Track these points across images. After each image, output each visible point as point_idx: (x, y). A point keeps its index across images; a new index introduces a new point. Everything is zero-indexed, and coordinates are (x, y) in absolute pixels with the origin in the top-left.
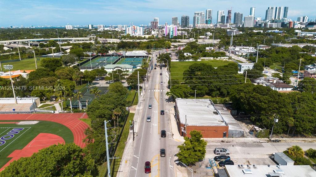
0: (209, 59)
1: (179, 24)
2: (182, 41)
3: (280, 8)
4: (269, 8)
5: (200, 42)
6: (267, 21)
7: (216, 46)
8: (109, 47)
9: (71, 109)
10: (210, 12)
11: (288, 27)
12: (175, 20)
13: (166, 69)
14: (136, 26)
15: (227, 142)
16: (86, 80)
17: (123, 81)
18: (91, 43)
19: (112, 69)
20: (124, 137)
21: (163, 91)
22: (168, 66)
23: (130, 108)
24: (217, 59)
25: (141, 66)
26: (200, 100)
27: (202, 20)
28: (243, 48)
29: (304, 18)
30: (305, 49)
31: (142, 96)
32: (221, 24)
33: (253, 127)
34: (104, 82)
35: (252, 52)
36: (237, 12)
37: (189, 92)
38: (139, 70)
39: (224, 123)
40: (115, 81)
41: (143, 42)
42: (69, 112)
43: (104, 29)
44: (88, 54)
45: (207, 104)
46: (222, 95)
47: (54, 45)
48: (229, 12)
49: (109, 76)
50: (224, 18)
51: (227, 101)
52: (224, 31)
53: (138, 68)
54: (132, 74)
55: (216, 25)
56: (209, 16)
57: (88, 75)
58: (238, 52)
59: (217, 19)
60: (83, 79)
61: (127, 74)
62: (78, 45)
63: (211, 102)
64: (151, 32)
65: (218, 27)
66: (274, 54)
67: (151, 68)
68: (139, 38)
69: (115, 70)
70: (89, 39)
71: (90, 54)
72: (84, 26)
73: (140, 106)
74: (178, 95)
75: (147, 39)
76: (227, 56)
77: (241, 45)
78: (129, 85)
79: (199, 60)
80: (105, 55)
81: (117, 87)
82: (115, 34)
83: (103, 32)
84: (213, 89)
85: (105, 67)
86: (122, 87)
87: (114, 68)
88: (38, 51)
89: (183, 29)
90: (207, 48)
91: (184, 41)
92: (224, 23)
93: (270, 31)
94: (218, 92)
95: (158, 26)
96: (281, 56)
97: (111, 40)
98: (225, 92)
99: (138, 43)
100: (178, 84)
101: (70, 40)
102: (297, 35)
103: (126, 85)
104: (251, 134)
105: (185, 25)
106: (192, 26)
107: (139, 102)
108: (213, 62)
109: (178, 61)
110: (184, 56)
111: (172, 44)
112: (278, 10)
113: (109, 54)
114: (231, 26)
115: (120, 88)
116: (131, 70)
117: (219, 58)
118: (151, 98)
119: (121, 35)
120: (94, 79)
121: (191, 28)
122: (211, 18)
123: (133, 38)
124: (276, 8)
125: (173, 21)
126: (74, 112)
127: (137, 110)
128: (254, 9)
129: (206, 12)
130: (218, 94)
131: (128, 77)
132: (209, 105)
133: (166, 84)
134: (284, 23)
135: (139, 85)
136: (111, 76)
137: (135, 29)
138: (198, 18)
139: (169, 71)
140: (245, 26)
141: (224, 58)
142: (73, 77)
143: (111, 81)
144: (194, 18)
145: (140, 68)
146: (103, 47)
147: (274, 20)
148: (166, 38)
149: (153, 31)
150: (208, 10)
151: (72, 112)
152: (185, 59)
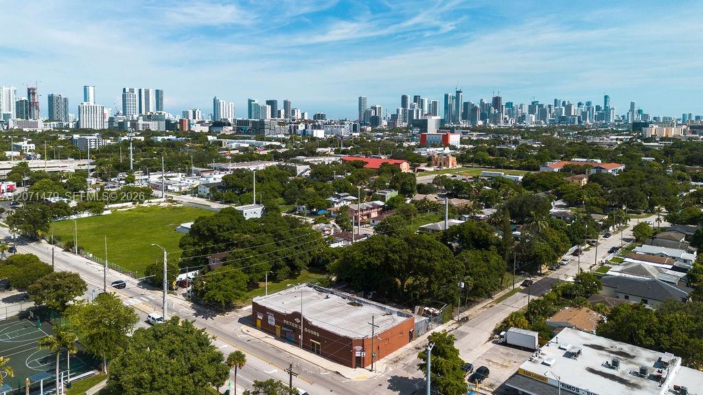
3: (147, 92)
4: (124, 89)
29: (194, 112)
32: (19, 119)
36: (56, 94)
48: (31, 92)
50: (27, 105)
65: (11, 126)
92: (27, 118)
112: (143, 95)
124: (140, 91)
128: (91, 90)
140: (84, 125)
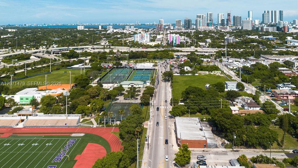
22: (171, 80)
26: (192, 118)
32: (221, 26)
36: (236, 16)
39: (205, 137)
48: (229, 15)
50: (224, 21)
55: (217, 27)
65: (219, 29)
92: (224, 26)
111: (175, 54)
128: (251, 12)
132: (198, 123)
139: (172, 86)
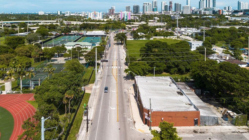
0: (160, 38)
1: (131, 11)
2: (135, 24)
5: (150, 24)
6: (201, 9)
7: (164, 28)
8: (72, 28)
9: (21, 89)
10: (155, 3)
11: (218, 14)
12: (128, 9)
13: (123, 46)
14: (96, 12)
15: (200, 133)
16: (45, 57)
17: (81, 58)
18: (57, 25)
19: (72, 47)
20: (75, 126)
21: (120, 68)
22: (124, 43)
23: (86, 87)
24: (167, 38)
25: (100, 44)
26: (161, 78)
27: (150, 9)
28: (187, 29)
29: (229, 7)
30: (241, 30)
31: (100, 74)
32: (165, 11)
33: (225, 111)
34: (63, 58)
35: (196, 32)
36: (177, 3)
37: (148, 69)
38: (98, 47)
40: (73, 58)
41: (102, 24)
42: (18, 93)
43: (70, 15)
44: (52, 33)
45: (169, 83)
46: (180, 72)
47: (24, 26)
48: (170, 3)
49: (68, 53)
50: (167, 7)
51: (188, 79)
52: (168, 16)
53: (97, 45)
54: (90, 51)
55: (161, 12)
56: (155, 5)
57: (47, 52)
58: (184, 32)
59: (162, 8)
60: (42, 56)
61: (86, 51)
62: (46, 26)
63: (172, 80)
64: (109, 17)
65: (163, 13)
66: (217, 34)
67: (108, 45)
68: (99, 21)
69: (75, 47)
70: (56, 21)
71: (54, 33)
72: (54, 13)
73: (97, 84)
74: (137, 72)
75: (105, 22)
76: (175, 36)
77: (185, 27)
78: (86, 61)
79: (151, 39)
80: (67, 35)
81: (73, 64)
82: (79, 18)
83: (69, 17)
84: (171, 66)
85: (65, 44)
86: (79, 65)
87: (74, 46)
88: (8, 31)
89: (135, 15)
90: (157, 29)
91: (137, 24)
92: (167, 11)
93: (205, 17)
94: (176, 69)
95: (115, 13)
96: (223, 35)
97: (74, 23)
98: (183, 69)
99: (97, 24)
100: (135, 61)
101: (39, 22)
102: (228, 19)
103: (84, 61)
104: (225, 120)
105: (136, 12)
106: (142, 13)
107: (97, 80)
108: (164, 40)
109: (133, 39)
110: (138, 35)
111: (127, 26)
113: (71, 33)
114: (173, 13)
115: (76, 66)
116: (90, 48)
117: (169, 37)
118: (108, 76)
119: (84, 19)
120: (53, 55)
121: (141, 15)
122: (157, 7)
123: (93, 21)
125: (126, 9)
126: (24, 93)
127: (93, 90)
128: (189, 1)
129: (153, 2)
130: (176, 71)
131: (86, 53)
132: (171, 83)
133: (124, 61)
134: (215, 11)
135: (97, 62)
136: (70, 53)
137: (95, 14)
138: (146, 7)
140: (184, 13)
141: (173, 37)
142: (33, 54)
143: (70, 58)
144: (144, 7)
145: (99, 45)
146: (67, 28)
147: (206, 9)
148: (121, 21)
149: (110, 16)
150: (154, 1)
151: (21, 92)
152: (139, 38)
